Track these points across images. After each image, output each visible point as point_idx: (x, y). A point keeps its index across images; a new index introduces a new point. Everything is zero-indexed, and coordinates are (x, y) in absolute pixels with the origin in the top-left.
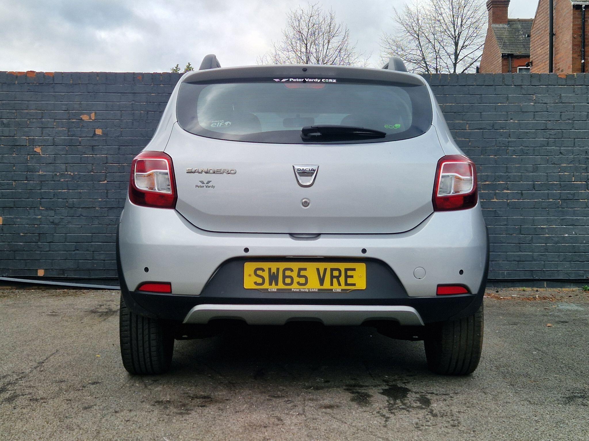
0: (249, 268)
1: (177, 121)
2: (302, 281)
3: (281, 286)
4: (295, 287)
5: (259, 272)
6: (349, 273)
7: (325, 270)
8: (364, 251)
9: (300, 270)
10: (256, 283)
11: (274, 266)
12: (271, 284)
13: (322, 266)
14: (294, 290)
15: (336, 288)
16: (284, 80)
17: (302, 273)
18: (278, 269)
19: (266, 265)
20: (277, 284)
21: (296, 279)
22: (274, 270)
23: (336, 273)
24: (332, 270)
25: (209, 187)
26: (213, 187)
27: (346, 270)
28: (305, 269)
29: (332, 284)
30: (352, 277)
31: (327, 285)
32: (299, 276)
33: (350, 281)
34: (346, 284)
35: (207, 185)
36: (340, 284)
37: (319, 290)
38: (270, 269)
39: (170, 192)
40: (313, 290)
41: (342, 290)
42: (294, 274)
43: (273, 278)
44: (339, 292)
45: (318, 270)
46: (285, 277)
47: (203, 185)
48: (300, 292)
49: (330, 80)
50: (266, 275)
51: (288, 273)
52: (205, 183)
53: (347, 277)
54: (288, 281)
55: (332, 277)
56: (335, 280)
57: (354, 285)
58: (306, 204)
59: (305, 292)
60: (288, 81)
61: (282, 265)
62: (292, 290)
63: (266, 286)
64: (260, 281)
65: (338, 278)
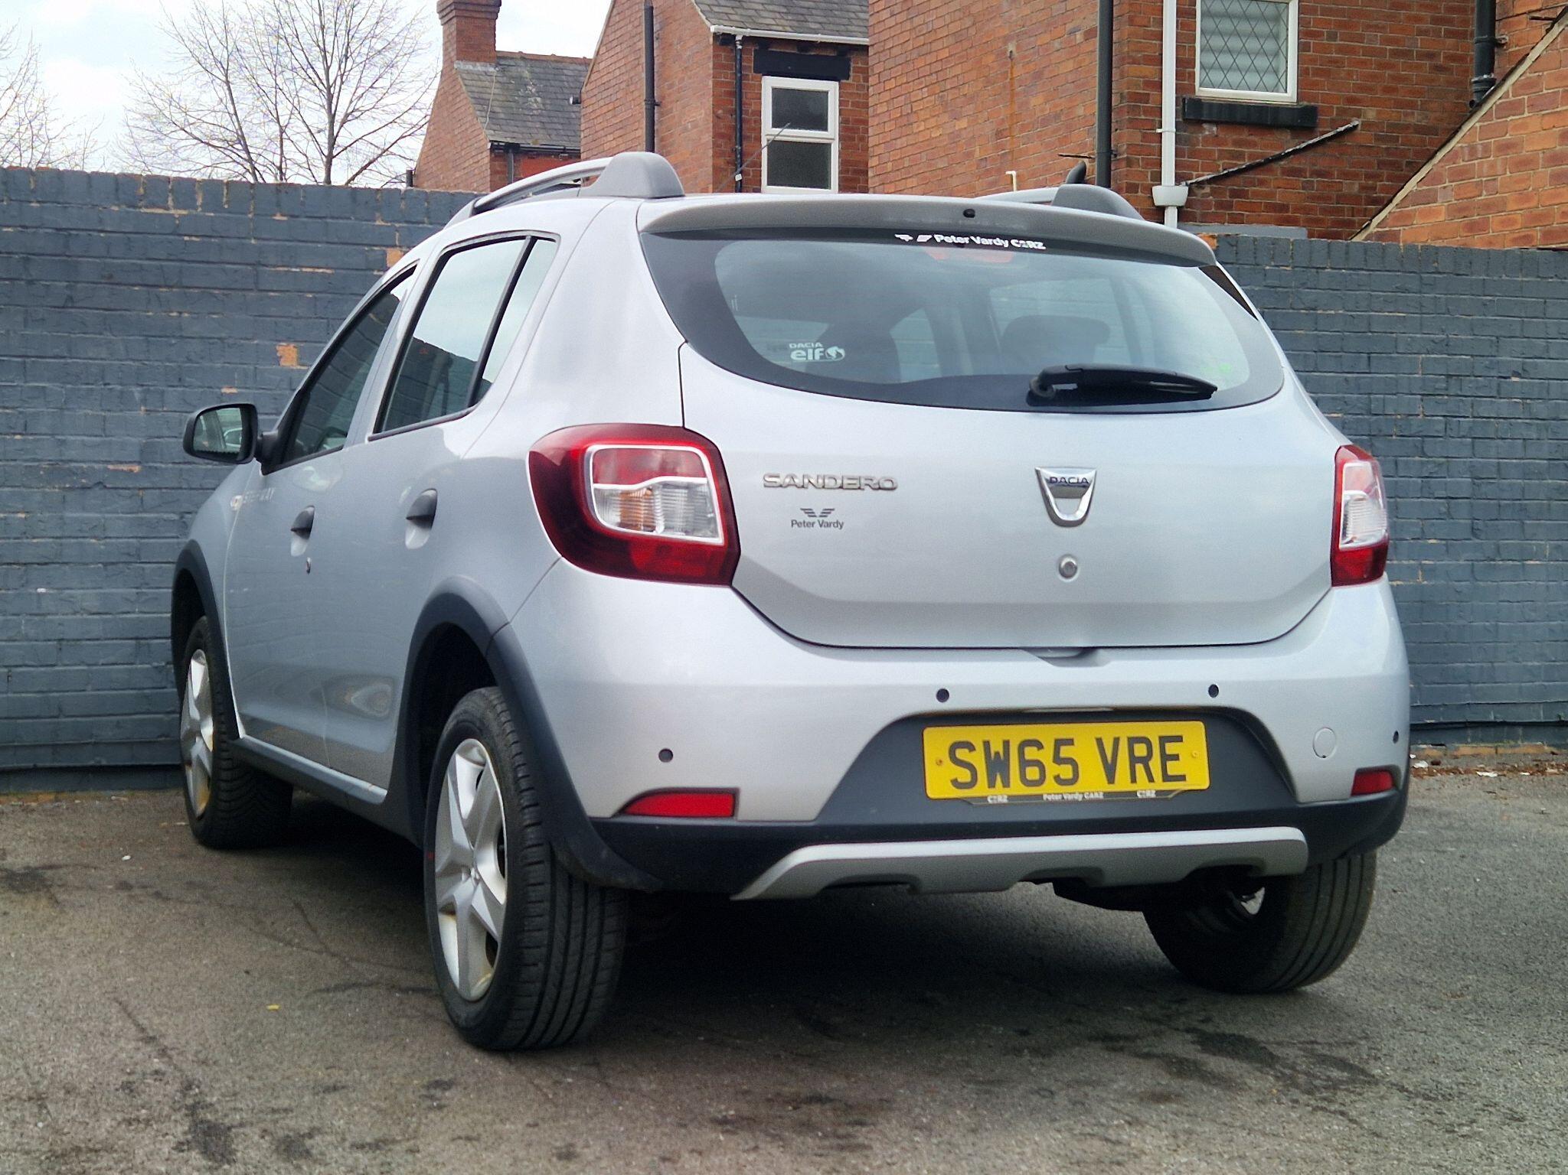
0: (936, 741)
1: (686, 341)
2: (1066, 772)
3: (1017, 788)
4: (1050, 791)
5: (962, 754)
6: (1171, 748)
7: (1116, 741)
8: (1214, 690)
9: (1059, 743)
10: (956, 783)
11: (996, 735)
12: (992, 784)
13: (1109, 731)
14: (1050, 798)
15: (1146, 789)
16: (922, 238)
17: (1065, 752)
18: (1006, 744)
19: (976, 734)
20: (1006, 784)
21: (1052, 769)
22: (997, 747)
23: (1140, 750)
24: (1132, 741)
25: (828, 525)
26: (839, 525)
27: (1163, 740)
28: (1070, 742)
29: (1134, 780)
30: (1176, 757)
31: (1122, 783)
32: (1058, 760)
33: (1173, 768)
34: (1166, 778)
35: (821, 519)
36: (1151, 779)
37: (1106, 794)
38: (987, 744)
39: (719, 540)
40: (1092, 796)
41: (1157, 792)
42: (1046, 756)
43: (997, 766)
44: (1152, 799)
45: (1100, 742)
46: (1024, 763)
47: (812, 520)
48: (1064, 803)
49: (1031, 244)
50: (978, 759)
51: (1031, 753)
52: (818, 513)
53: (1166, 758)
54: (1033, 773)
55: (1134, 760)
56: (1139, 767)
57: (1182, 778)
58: (1068, 571)
59: (1075, 802)
60: (932, 242)
61: (1017, 733)
62: (1045, 797)
63: (981, 789)
64: (965, 776)
65: (1145, 761)
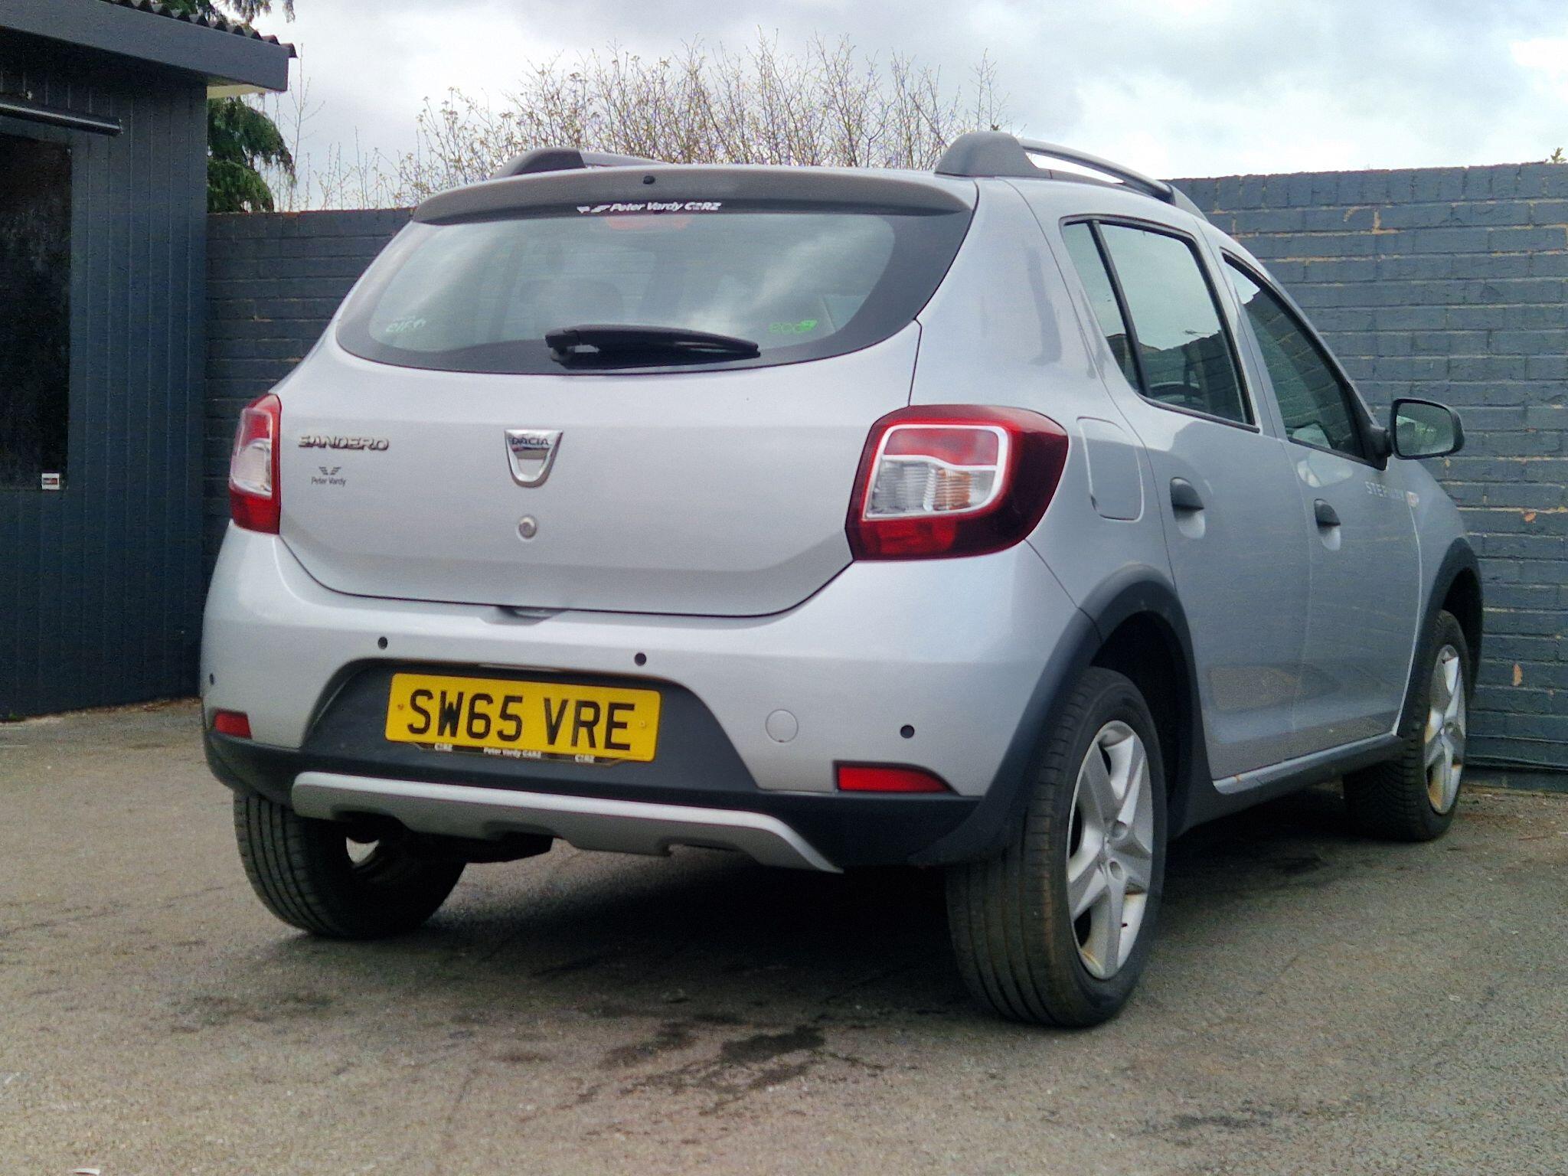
0: (402, 686)
2: (510, 728)
3: (463, 739)
4: (491, 744)
5: (421, 701)
6: (619, 716)
7: (564, 703)
8: (641, 659)
9: (509, 699)
10: (412, 729)
11: (453, 686)
12: (441, 732)
13: (557, 692)
14: (490, 751)
15: (585, 753)
16: (598, 209)
17: (513, 708)
18: (461, 695)
19: (435, 684)
20: (454, 733)
21: (497, 724)
22: (452, 698)
23: (587, 714)
24: (582, 704)
25: (335, 482)
26: (343, 482)
27: (614, 707)
28: (519, 699)
29: (575, 743)
30: (623, 725)
31: (563, 745)
32: (505, 716)
33: (618, 736)
34: (609, 745)
35: (331, 476)
36: (593, 744)
37: (543, 754)
38: (444, 694)
39: (269, 494)
40: (530, 755)
41: (598, 759)
42: (493, 711)
43: (449, 716)
44: (588, 765)
45: (547, 701)
46: (473, 716)
47: (324, 477)
48: (501, 757)
49: (707, 205)
50: (433, 707)
51: (481, 707)
52: (329, 471)
53: (612, 725)
54: (479, 726)
55: (579, 723)
56: (583, 732)
57: (626, 747)
58: (528, 531)
59: (512, 758)
60: (607, 212)
61: (471, 686)
62: (485, 750)
63: (431, 736)
64: (419, 721)
65: (590, 725)
